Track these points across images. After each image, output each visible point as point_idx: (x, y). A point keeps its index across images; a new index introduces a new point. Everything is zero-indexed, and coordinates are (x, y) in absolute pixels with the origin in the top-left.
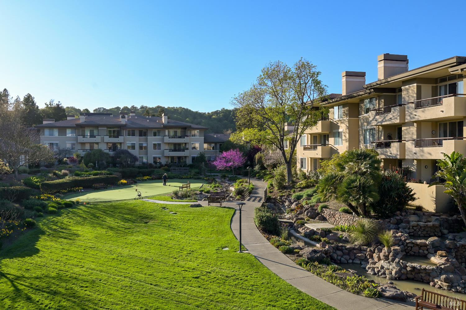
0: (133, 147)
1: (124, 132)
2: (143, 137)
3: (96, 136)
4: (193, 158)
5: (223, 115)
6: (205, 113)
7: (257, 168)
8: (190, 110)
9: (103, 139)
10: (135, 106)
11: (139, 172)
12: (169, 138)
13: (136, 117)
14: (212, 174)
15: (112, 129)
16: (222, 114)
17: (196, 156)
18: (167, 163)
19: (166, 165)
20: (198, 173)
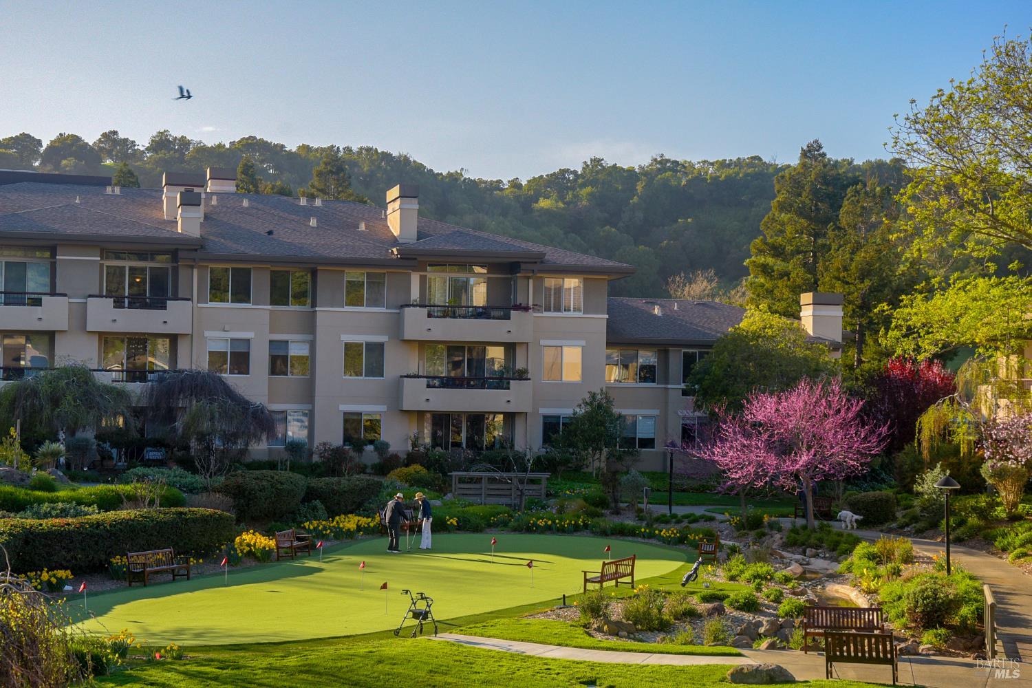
0: (241, 361)
1: (195, 280)
2: (291, 308)
3: (44, 298)
4: (551, 426)
5: (591, 194)
6: (499, 182)
7: (931, 482)
8: (420, 167)
9: (80, 317)
10: (122, 136)
11: (311, 494)
12: (430, 315)
13: (245, 203)
14: (680, 511)
15: (127, 264)
16: (589, 189)
17: (566, 411)
18: (414, 445)
19: (411, 459)
20: (602, 503)
